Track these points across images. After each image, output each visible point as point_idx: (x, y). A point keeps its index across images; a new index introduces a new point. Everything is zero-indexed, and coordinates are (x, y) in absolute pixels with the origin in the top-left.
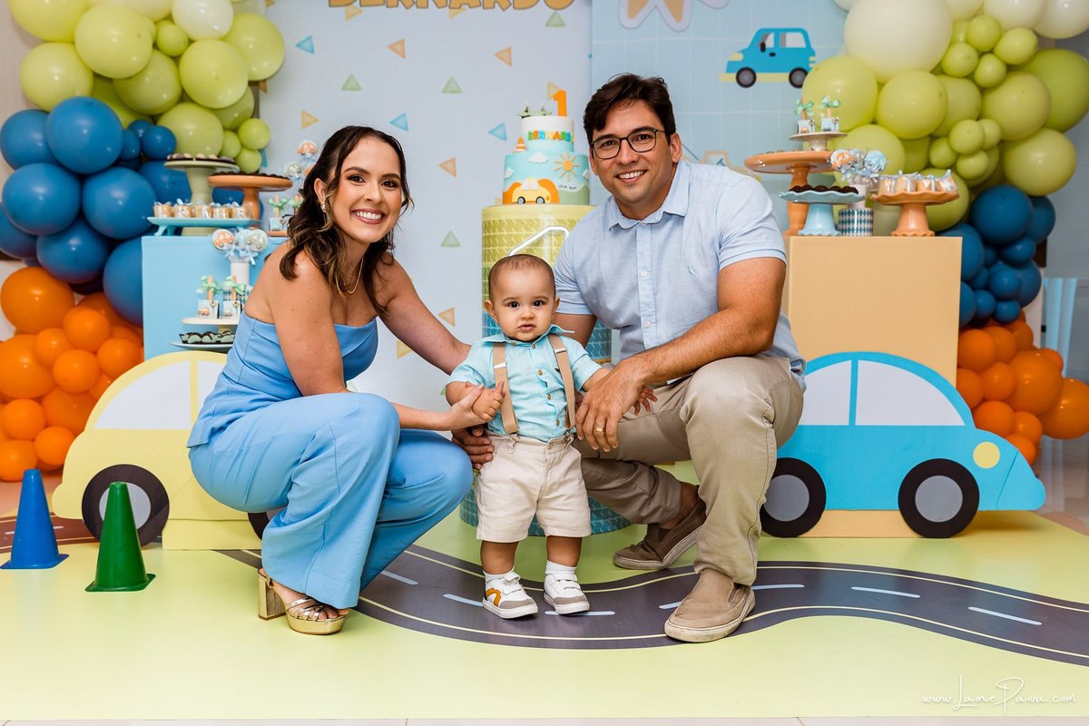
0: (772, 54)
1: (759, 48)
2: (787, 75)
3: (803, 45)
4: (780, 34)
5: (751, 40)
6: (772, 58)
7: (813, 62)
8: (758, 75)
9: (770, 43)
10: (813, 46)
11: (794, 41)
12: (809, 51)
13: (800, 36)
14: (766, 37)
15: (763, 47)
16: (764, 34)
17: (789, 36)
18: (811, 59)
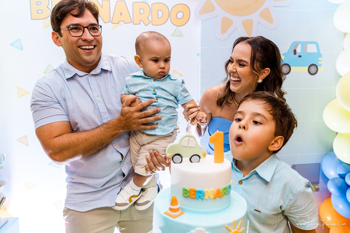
0: (300, 56)
1: (293, 53)
2: (307, 67)
3: (316, 51)
4: (305, 45)
5: (288, 48)
6: (300, 58)
7: (321, 61)
8: (292, 68)
9: (299, 50)
10: (321, 52)
11: (311, 49)
12: (319, 55)
13: (314, 46)
14: (297, 46)
15: (295, 52)
16: (296, 44)
17: (309, 46)
18: (320, 59)
